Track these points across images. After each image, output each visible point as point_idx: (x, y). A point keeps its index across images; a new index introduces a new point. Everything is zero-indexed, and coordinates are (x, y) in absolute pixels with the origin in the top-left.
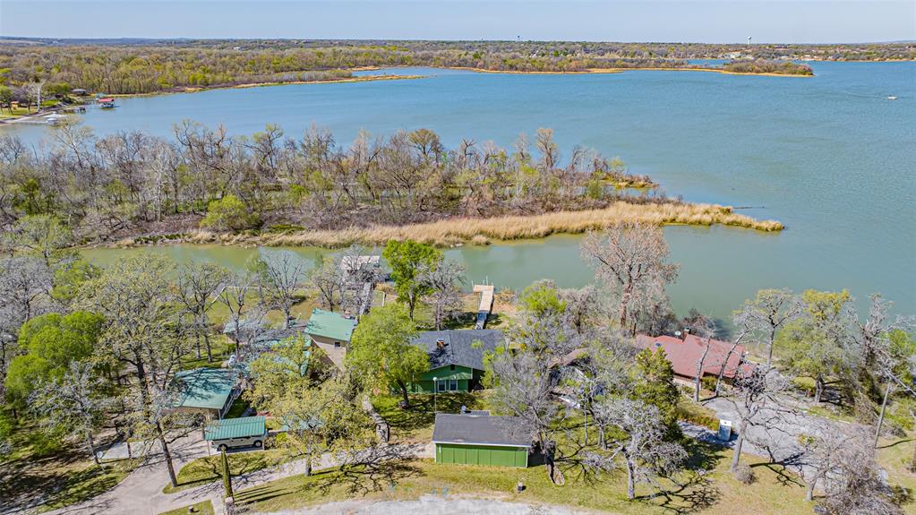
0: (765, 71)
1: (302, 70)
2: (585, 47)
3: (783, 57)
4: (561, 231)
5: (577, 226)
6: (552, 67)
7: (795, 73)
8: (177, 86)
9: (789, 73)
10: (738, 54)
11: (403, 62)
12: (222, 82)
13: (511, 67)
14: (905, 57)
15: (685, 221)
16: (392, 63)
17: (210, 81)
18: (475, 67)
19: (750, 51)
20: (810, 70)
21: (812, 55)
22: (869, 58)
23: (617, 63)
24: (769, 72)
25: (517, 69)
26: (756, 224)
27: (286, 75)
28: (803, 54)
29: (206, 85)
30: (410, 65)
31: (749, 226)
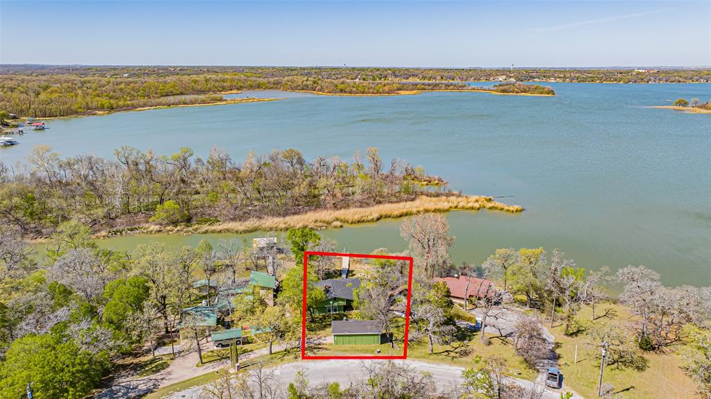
0: (522, 92)
1: (182, 94)
2: (395, 72)
3: (536, 79)
4: (387, 216)
5: (396, 213)
6: (371, 91)
7: (542, 93)
8: (89, 110)
9: (538, 93)
10: (504, 77)
11: (259, 86)
12: (124, 106)
13: (342, 91)
14: (615, 80)
15: (463, 208)
16: (251, 87)
17: (115, 106)
18: (314, 90)
19: (512, 75)
20: (552, 91)
21: (556, 78)
22: (592, 81)
23: (418, 86)
24: (525, 92)
25: (345, 92)
26: (506, 208)
27: (171, 99)
28: (549, 77)
29: (112, 109)
30: (265, 89)
31: (502, 209)
